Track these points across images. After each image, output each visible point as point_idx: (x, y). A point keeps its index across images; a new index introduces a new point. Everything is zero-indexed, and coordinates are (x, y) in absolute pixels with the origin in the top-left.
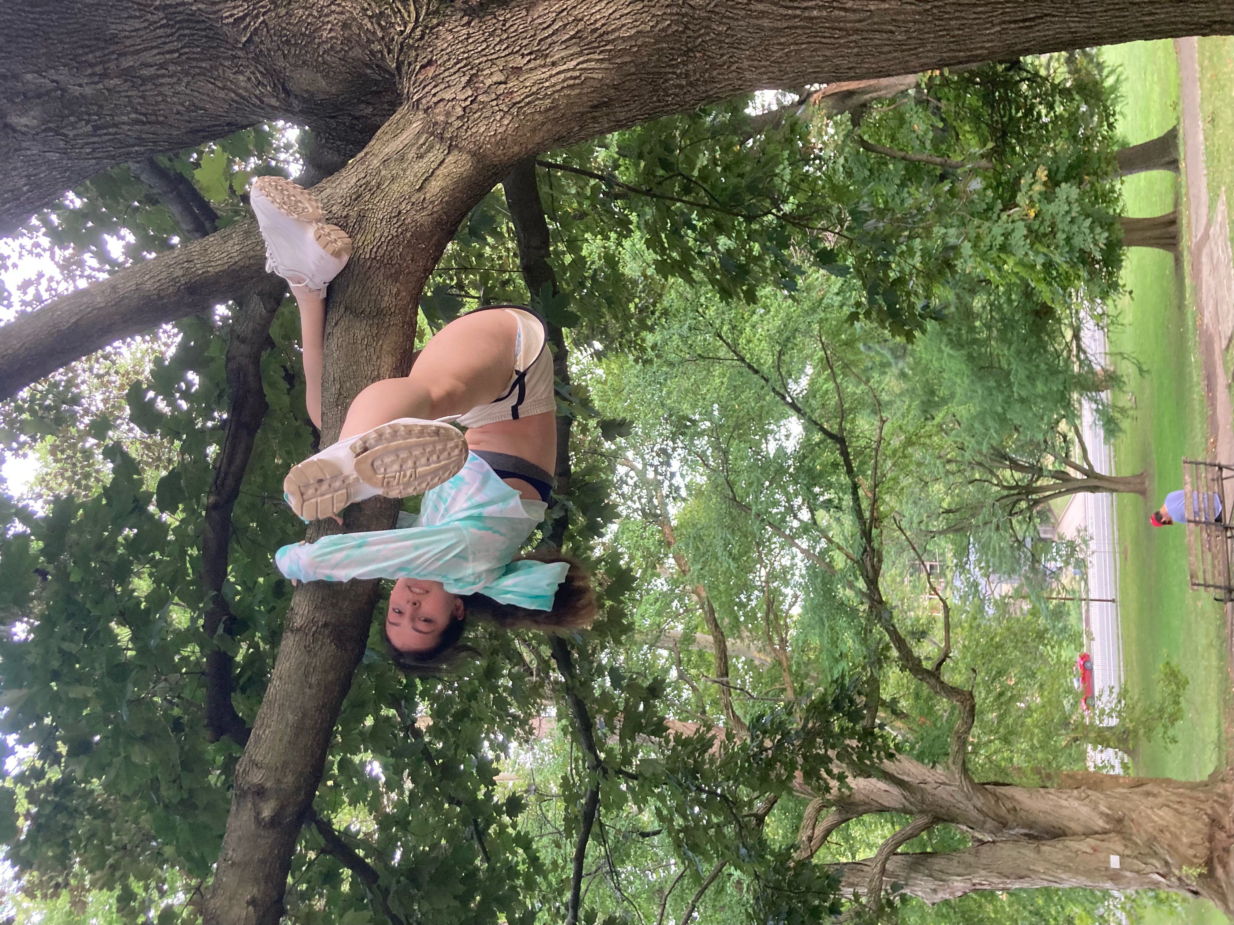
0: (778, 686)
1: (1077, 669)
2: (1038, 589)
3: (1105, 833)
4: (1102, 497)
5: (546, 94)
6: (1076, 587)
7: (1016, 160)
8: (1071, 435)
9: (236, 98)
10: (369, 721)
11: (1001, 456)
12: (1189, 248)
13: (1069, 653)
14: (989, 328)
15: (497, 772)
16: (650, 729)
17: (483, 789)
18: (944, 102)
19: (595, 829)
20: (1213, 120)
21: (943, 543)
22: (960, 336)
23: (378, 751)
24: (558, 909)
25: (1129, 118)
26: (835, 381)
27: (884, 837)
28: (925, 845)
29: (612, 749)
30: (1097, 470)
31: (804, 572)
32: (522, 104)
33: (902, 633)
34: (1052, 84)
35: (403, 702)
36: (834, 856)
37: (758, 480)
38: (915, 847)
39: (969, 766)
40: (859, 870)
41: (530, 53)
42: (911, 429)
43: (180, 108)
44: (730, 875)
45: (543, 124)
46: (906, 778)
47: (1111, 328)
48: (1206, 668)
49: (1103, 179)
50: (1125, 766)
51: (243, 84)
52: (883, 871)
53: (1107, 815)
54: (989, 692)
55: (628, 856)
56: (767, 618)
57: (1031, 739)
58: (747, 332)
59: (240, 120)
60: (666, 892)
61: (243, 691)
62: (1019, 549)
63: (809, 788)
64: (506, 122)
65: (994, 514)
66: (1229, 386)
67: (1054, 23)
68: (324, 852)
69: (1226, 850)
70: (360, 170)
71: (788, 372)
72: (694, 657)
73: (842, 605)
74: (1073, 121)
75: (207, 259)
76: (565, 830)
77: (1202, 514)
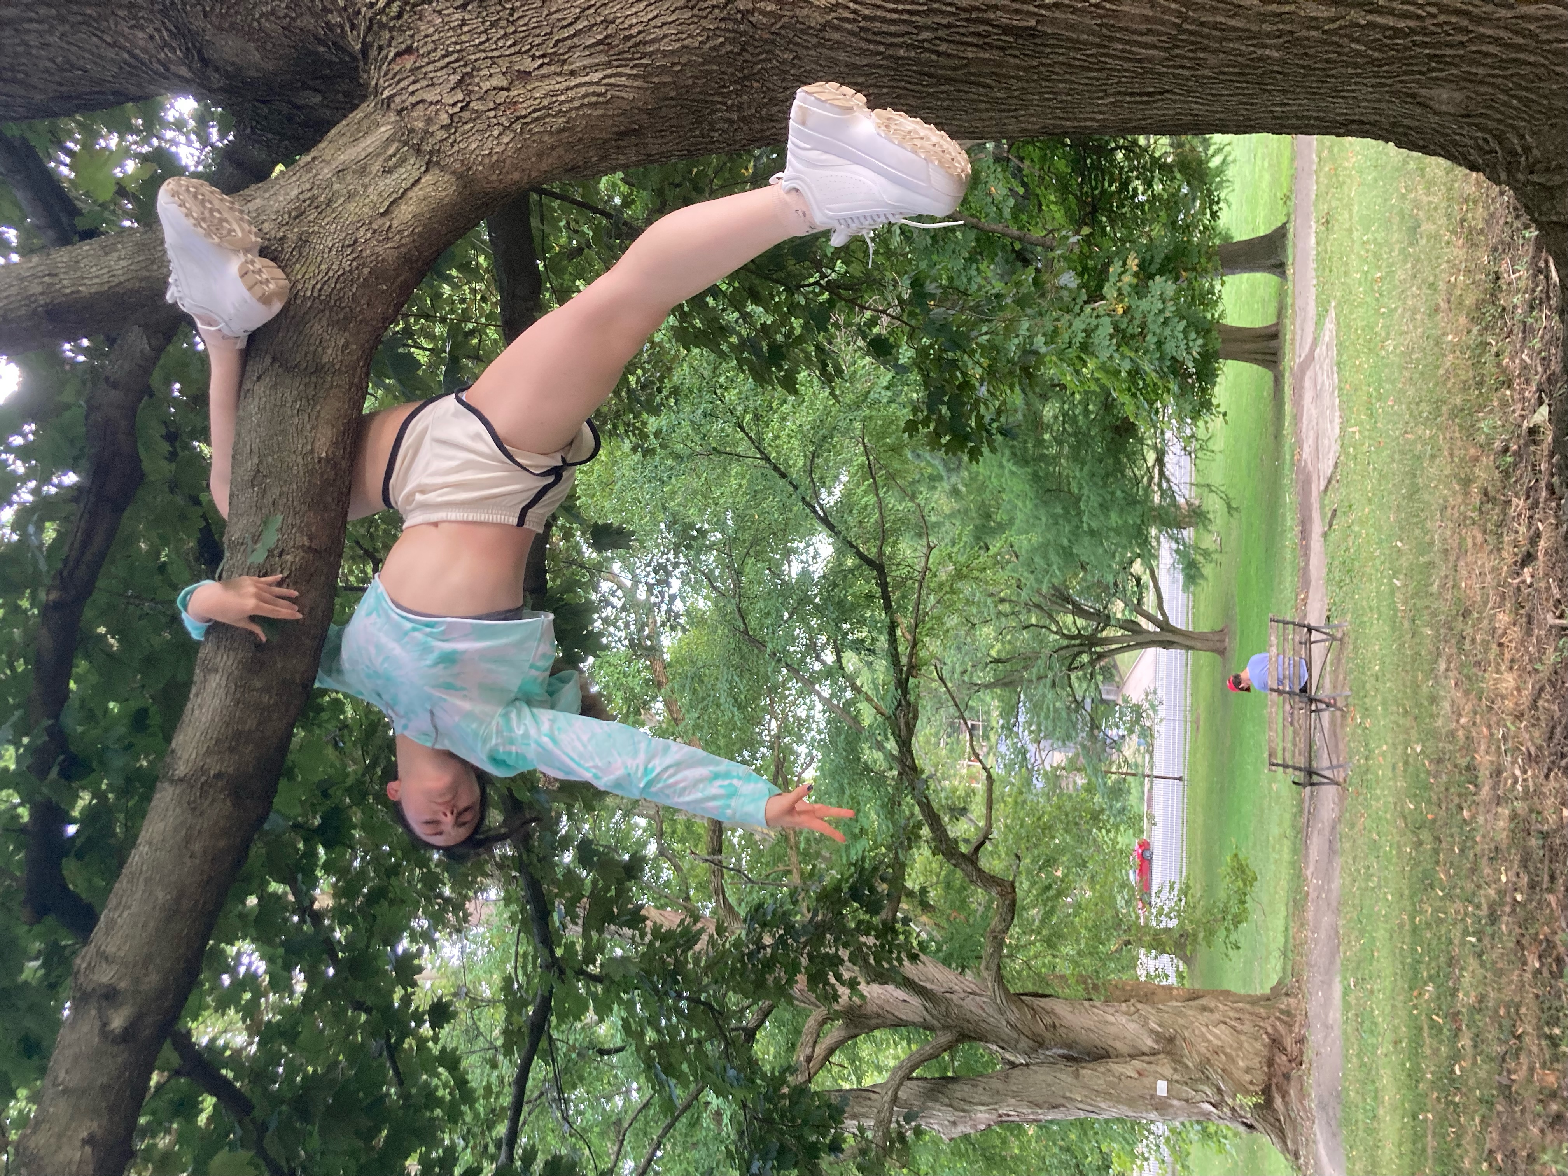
0: (781, 867)
1: (1135, 860)
2: (1095, 761)
3: (1154, 1054)
4: (1176, 654)
6: (1139, 760)
7: (1107, 243)
8: (1146, 578)
9: (131, 61)
10: (252, 902)
11: (1062, 598)
12: (1291, 369)
13: (1126, 840)
14: (1060, 443)
15: (420, 970)
16: (624, 918)
17: (400, 992)
18: (1027, 163)
19: (543, 1044)
20: (1328, 222)
21: (988, 699)
22: (1026, 449)
23: (259, 940)
24: (486, 1147)
25: (1234, 207)
26: (877, 495)
27: (897, 1057)
28: (946, 1069)
29: (573, 944)
30: (1173, 622)
31: (822, 725)
32: (528, 120)
33: (935, 806)
34: (1152, 157)
35: (299, 876)
36: (836, 1081)
37: (777, 611)
38: (934, 1070)
39: (1003, 972)
40: (865, 1098)
41: (543, 56)
42: (962, 559)
43: (49, 64)
44: (708, 1103)
45: (553, 148)
46: (929, 986)
47: (1199, 454)
48: (1276, 862)
49: (1201, 276)
50: (1180, 976)
51: (141, 43)
52: (895, 1100)
53: (1157, 1033)
54: (1033, 884)
55: (581, 1079)
57: (1078, 941)
58: (775, 425)
59: (132, 89)
60: (626, 1125)
61: (79, 856)
62: (1076, 711)
63: (812, 997)
64: (506, 140)
65: (1051, 668)
66: (1325, 535)
67: (1175, 101)
68: (177, 1073)
69: (1287, 1077)
70: (304, 179)
71: (821, 478)
72: (680, 828)
73: (868, 769)
74: (1173, 203)
75: (79, 274)
76: (504, 1046)
77: (1287, 682)
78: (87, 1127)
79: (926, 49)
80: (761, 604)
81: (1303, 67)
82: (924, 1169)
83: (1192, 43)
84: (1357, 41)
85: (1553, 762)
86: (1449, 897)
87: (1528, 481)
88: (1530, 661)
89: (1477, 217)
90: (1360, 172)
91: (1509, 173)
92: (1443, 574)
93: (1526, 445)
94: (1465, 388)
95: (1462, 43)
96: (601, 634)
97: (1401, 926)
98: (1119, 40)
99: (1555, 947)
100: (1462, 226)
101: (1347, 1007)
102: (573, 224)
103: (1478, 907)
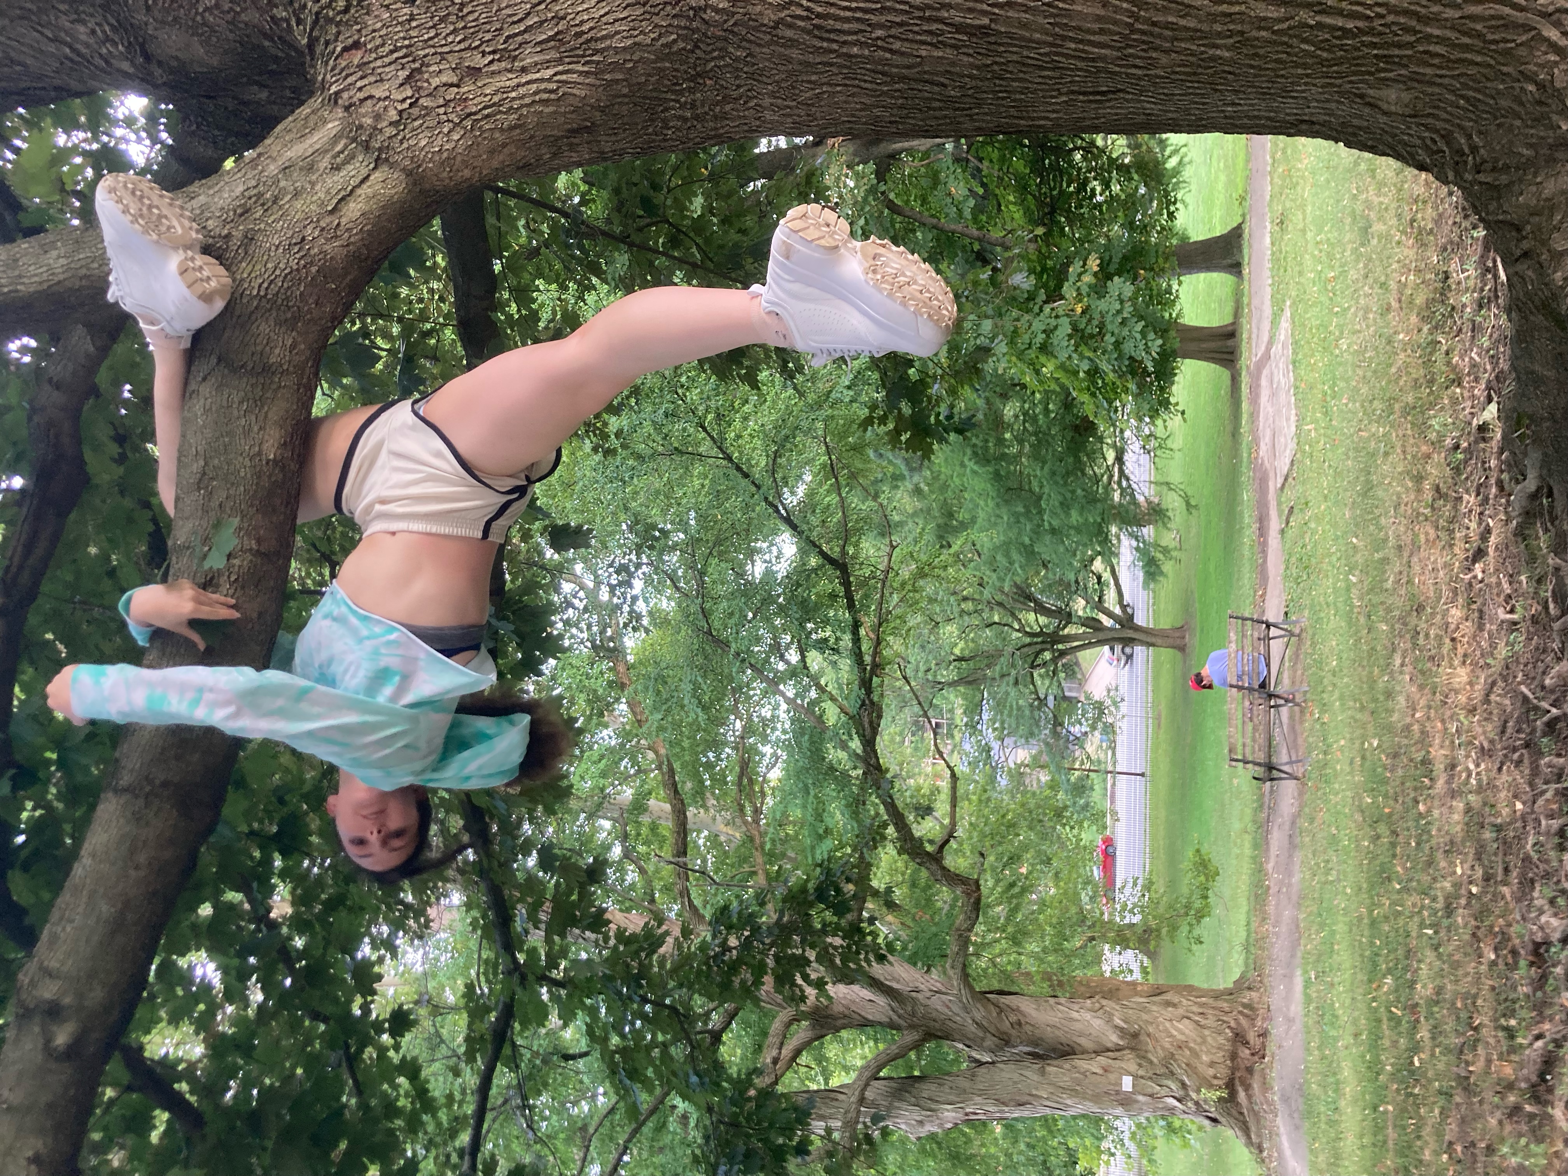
0: (746, 868)
1: (1098, 856)
2: (1058, 758)
3: (1118, 1050)
5: (511, 108)
6: (1102, 756)
7: (1065, 243)
8: (1107, 576)
9: (71, 55)
10: (206, 910)
11: (1025, 596)
12: (1248, 367)
13: (1090, 836)
14: (1021, 442)
15: (379, 977)
16: (585, 923)
17: (358, 1000)
18: (986, 163)
19: (507, 1051)
20: (1282, 222)
21: (952, 697)
22: (986, 448)
23: (214, 951)
24: (448, 1156)
25: (1190, 208)
26: (840, 495)
27: (864, 1057)
28: (912, 1068)
29: (536, 949)
30: (1134, 620)
31: (787, 726)
32: (479, 117)
33: (900, 804)
34: (1109, 158)
35: (255, 885)
36: (803, 1082)
37: (741, 611)
38: (900, 1069)
39: (969, 970)
40: (832, 1099)
41: (494, 52)
42: (924, 558)
44: (674, 1107)
45: (504, 145)
46: (895, 985)
47: (1158, 453)
48: (1237, 857)
49: (1159, 276)
50: (1144, 970)
51: (83, 37)
52: (862, 1100)
53: (1122, 1029)
54: (998, 881)
55: (546, 1085)
56: (739, 784)
57: (1042, 938)
58: (737, 424)
59: (74, 85)
60: (591, 1130)
61: (26, 868)
62: (1039, 709)
63: (779, 998)
64: (456, 137)
65: (1013, 666)
66: (1282, 532)
67: (1127, 101)
68: (129, 1089)
69: (1250, 1070)
70: (249, 175)
71: (784, 478)
72: (644, 831)
73: (832, 768)
74: (1131, 203)
75: (17, 273)
76: (465, 1053)
77: (1246, 678)
78: (34, 1145)
79: (879, 47)
80: (725, 604)
81: (1252, 67)
82: (892, 1168)
83: (1144, 42)
84: (1305, 41)
85: (1505, 756)
86: (1406, 890)
87: (1478, 478)
88: (1482, 655)
89: (1427, 217)
90: (1313, 173)
91: (1457, 173)
92: (1396, 570)
93: (1476, 442)
94: (1416, 385)
95: (1408, 43)
96: (561, 637)
97: (1360, 919)
98: (1072, 39)
99: (1509, 939)
100: (1412, 227)
101: (1308, 1000)
102: (531, 223)
103: (1434, 899)
